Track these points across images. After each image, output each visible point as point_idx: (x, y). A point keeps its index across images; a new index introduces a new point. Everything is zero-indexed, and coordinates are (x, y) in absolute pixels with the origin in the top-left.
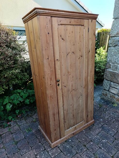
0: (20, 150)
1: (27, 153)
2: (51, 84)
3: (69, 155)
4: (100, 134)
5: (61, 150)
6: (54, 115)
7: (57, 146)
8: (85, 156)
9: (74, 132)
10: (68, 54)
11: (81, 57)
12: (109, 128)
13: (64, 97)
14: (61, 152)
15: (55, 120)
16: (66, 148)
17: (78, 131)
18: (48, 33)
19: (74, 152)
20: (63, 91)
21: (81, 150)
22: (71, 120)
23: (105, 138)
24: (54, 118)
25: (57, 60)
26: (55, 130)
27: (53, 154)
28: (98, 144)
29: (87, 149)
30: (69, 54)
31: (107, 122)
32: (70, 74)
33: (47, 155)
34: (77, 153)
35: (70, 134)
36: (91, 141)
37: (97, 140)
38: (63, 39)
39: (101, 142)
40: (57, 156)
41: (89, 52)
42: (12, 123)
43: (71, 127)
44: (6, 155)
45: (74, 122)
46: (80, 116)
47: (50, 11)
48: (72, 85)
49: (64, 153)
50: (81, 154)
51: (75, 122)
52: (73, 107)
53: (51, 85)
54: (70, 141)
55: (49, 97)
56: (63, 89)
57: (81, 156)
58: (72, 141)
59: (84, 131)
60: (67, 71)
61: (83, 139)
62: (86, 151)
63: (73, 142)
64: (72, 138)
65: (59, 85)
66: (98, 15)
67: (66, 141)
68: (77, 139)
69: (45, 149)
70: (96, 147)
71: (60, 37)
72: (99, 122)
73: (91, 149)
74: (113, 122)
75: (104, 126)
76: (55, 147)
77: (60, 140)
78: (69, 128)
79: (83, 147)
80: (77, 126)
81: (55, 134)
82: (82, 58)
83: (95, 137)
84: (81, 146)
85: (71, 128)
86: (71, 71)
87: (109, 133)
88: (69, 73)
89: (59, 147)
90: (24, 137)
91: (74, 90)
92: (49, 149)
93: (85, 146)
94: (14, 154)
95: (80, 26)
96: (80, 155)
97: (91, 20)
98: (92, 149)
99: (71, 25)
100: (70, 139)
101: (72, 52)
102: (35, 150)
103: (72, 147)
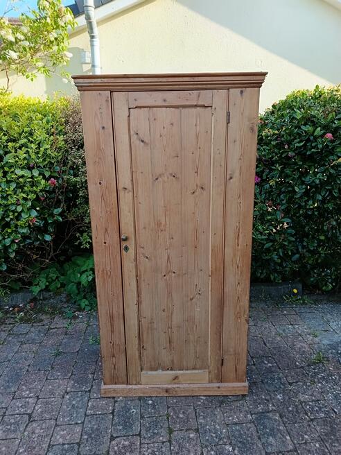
0: (52, 368)
1: (57, 381)
2: (105, 243)
3: (121, 427)
4: (238, 428)
5: (113, 410)
6: (112, 317)
7: (114, 398)
8: (149, 451)
9: (170, 386)
10: (157, 179)
11: (199, 190)
12: (281, 428)
13: (142, 282)
14: (113, 413)
15: (112, 332)
16: (127, 412)
17: (185, 390)
18: (103, 128)
19: (136, 428)
20: (142, 268)
21: (154, 434)
22: (164, 351)
23: (239, 445)
24: (112, 326)
25: (126, 189)
26: (114, 356)
27: (93, 407)
28: (206, 447)
29: (170, 441)
30: (160, 179)
31: (289, 412)
32: (162, 228)
33: (83, 402)
34: (139, 435)
35: (156, 386)
36: (197, 430)
37: (212, 436)
38: (143, 141)
39: (219, 447)
40: (98, 416)
41: (231, 178)
42: (81, 315)
43: (163, 370)
44: (29, 366)
45: (173, 361)
46: (196, 352)
47: (106, 80)
48: (169, 258)
49: (115, 418)
50: (147, 441)
51: (175, 361)
52: (170, 317)
53: (107, 244)
54: (150, 402)
55: (101, 272)
56: (140, 263)
57: (142, 446)
58: (153, 406)
59: (202, 399)
60: (154, 220)
61: (181, 416)
62: (163, 443)
63: (154, 408)
64: (160, 399)
65: (126, 248)
66: (265, 74)
67: (140, 398)
68: (169, 407)
69: (89, 391)
70: (191, 449)
71: (136, 136)
72: (268, 397)
73: (177, 447)
74: (312, 420)
75: (270, 415)
76: (109, 397)
77: (124, 386)
78: (156, 370)
79: (164, 432)
80: (182, 374)
81: (113, 366)
82: (204, 192)
83: (215, 428)
84: (162, 427)
85: (160, 372)
86: (168, 223)
87: (264, 440)
88: (159, 224)
89: (116, 402)
90: (77, 349)
91: (174, 273)
92: (95, 395)
93: (171, 431)
94: (39, 370)
95: (198, 108)
96: (141, 444)
97: (240, 89)
98: (181, 447)
99: (167, 107)
100: (153, 399)
101: (171, 174)
102: (72, 382)
103: (142, 417)
